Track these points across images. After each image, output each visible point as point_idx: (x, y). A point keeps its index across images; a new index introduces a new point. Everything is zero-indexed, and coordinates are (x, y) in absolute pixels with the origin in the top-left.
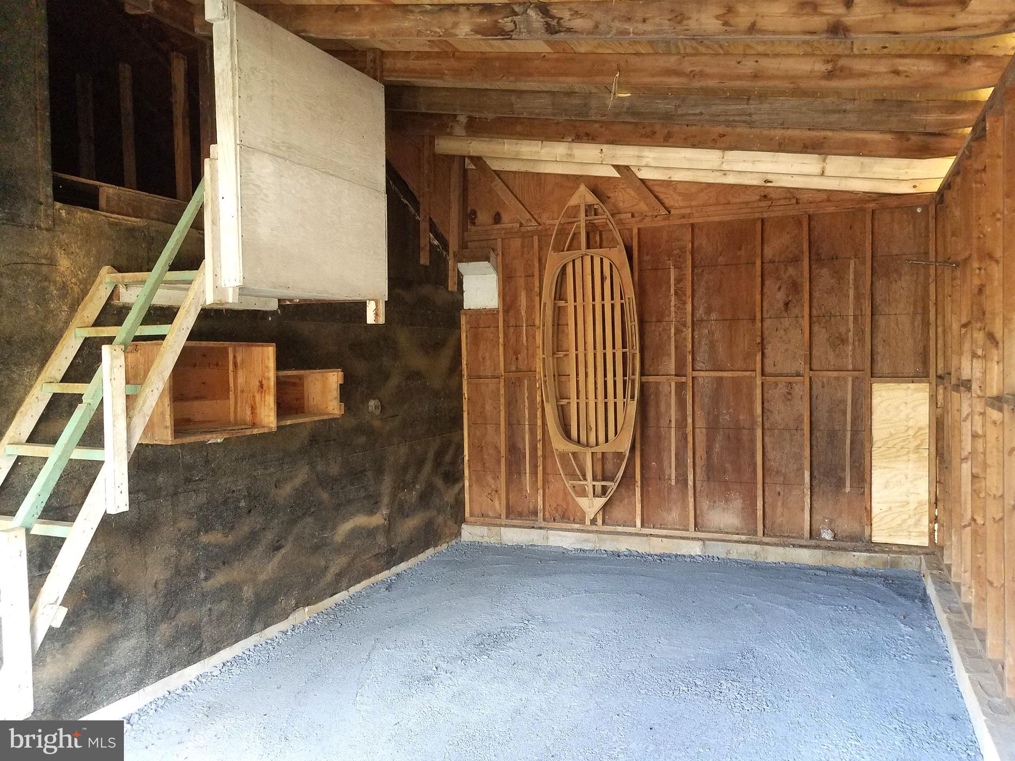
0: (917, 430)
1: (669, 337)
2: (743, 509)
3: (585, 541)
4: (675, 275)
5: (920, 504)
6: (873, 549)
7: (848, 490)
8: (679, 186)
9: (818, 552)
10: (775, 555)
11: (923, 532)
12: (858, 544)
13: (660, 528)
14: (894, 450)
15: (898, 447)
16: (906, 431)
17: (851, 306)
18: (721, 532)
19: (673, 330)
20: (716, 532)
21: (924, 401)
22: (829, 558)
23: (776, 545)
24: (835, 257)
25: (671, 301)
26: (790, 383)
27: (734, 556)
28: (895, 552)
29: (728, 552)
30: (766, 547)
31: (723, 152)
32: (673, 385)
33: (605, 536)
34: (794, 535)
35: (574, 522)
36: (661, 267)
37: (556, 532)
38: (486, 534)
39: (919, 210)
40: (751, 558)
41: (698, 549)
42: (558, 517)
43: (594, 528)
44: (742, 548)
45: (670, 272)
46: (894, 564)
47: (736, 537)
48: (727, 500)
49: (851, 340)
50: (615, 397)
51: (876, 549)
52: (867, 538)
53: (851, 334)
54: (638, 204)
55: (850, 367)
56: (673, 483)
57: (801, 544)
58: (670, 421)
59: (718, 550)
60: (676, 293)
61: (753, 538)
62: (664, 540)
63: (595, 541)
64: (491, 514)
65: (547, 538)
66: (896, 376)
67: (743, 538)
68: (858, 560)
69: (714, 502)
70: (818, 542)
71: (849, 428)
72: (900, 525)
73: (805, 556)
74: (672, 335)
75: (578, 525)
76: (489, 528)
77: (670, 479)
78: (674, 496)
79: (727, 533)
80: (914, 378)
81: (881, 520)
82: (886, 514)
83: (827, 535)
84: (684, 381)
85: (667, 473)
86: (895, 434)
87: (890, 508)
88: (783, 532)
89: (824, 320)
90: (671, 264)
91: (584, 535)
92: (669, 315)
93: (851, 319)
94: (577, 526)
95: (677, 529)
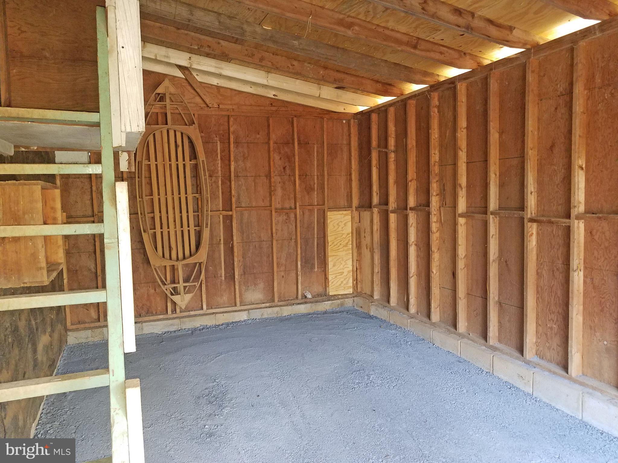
0: (346, 235)
1: (218, 187)
2: (264, 288)
3: (172, 325)
4: (220, 146)
5: (349, 272)
6: (330, 299)
7: (316, 270)
8: (221, 90)
9: (308, 305)
10: (287, 311)
11: (350, 286)
12: (324, 298)
13: (216, 308)
14: (337, 246)
15: (339, 244)
16: (342, 236)
17: (316, 170)
18: (253, 304)
19: (220, 182)
20: (250, 304)
21: (349, 220)
22: (314, 307)
23: (287, 305)
24: (307, 143)
25: (218, 164)
26: (287, 213)
27: (265, 316)
28: (342, 299)
29: (262, 315)
30: (282, 308)
31: (268, 74)
32: (221, 217)
33: (184, 320)
34: (291, 298)
35: (156, 314)
36: (211, 141)
37: (149, 323)
38: (90, 336)
39: (344, 122)
40: (275, 316)
41: (245, 316)
42: (144, 313)
43: (175, 315)
44: (270, 310)
45: (217, 145)
46: (342, 304)
47: (263, 305)
48: (255, 285)
49: (316, 189)
50: (188, 227)
51: (332, 298)
52: (328, 294)
53: (316, 186)
54: (194, 98)
55: (316, 204)
56: (223, 278)
57: (298, 303)
58: (220, 240)
59: (257, 314)
60: (221, 159)
61: (273, 304)
62: (225, 314)
63: (178, 324)
64: (87, 320)
65: (142, 329)
66: (337, 208)
67: (268, 305)
68: (326, 306)
69: (248, 287)
70: (306, 300)
71: (316, 236)
72: (340, 285)
73: (302, 309)
74: (220, 185)
75: (163, 316)
76: (93, 330)
77: (221, 276)
78: (223, 287)
79: (257, 304)
80: (344, 208)
81: (332, 283)
82: (334, 280)
83: (309, 296)
84: (231, 214)
85: (219, 273)
86: (337, 238)
87: (336, 277)
88: (285, 298)
89: (303, 178)
90: (218, 140)
91: (170, 322)
92: (217, 173)
93: (316, 177)
94: (161, 317)
95: (228, 307)
